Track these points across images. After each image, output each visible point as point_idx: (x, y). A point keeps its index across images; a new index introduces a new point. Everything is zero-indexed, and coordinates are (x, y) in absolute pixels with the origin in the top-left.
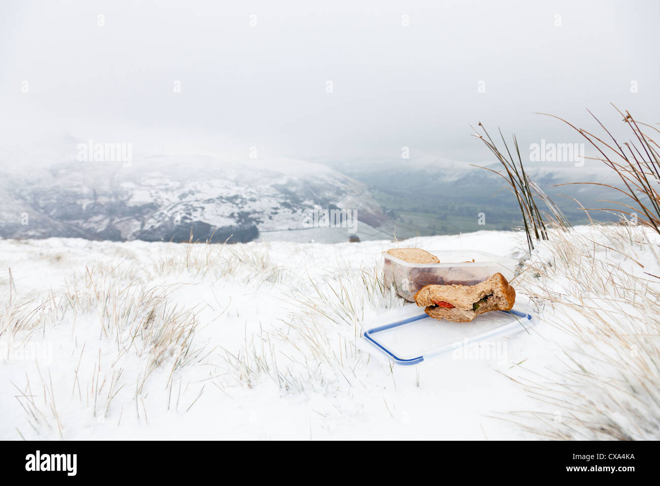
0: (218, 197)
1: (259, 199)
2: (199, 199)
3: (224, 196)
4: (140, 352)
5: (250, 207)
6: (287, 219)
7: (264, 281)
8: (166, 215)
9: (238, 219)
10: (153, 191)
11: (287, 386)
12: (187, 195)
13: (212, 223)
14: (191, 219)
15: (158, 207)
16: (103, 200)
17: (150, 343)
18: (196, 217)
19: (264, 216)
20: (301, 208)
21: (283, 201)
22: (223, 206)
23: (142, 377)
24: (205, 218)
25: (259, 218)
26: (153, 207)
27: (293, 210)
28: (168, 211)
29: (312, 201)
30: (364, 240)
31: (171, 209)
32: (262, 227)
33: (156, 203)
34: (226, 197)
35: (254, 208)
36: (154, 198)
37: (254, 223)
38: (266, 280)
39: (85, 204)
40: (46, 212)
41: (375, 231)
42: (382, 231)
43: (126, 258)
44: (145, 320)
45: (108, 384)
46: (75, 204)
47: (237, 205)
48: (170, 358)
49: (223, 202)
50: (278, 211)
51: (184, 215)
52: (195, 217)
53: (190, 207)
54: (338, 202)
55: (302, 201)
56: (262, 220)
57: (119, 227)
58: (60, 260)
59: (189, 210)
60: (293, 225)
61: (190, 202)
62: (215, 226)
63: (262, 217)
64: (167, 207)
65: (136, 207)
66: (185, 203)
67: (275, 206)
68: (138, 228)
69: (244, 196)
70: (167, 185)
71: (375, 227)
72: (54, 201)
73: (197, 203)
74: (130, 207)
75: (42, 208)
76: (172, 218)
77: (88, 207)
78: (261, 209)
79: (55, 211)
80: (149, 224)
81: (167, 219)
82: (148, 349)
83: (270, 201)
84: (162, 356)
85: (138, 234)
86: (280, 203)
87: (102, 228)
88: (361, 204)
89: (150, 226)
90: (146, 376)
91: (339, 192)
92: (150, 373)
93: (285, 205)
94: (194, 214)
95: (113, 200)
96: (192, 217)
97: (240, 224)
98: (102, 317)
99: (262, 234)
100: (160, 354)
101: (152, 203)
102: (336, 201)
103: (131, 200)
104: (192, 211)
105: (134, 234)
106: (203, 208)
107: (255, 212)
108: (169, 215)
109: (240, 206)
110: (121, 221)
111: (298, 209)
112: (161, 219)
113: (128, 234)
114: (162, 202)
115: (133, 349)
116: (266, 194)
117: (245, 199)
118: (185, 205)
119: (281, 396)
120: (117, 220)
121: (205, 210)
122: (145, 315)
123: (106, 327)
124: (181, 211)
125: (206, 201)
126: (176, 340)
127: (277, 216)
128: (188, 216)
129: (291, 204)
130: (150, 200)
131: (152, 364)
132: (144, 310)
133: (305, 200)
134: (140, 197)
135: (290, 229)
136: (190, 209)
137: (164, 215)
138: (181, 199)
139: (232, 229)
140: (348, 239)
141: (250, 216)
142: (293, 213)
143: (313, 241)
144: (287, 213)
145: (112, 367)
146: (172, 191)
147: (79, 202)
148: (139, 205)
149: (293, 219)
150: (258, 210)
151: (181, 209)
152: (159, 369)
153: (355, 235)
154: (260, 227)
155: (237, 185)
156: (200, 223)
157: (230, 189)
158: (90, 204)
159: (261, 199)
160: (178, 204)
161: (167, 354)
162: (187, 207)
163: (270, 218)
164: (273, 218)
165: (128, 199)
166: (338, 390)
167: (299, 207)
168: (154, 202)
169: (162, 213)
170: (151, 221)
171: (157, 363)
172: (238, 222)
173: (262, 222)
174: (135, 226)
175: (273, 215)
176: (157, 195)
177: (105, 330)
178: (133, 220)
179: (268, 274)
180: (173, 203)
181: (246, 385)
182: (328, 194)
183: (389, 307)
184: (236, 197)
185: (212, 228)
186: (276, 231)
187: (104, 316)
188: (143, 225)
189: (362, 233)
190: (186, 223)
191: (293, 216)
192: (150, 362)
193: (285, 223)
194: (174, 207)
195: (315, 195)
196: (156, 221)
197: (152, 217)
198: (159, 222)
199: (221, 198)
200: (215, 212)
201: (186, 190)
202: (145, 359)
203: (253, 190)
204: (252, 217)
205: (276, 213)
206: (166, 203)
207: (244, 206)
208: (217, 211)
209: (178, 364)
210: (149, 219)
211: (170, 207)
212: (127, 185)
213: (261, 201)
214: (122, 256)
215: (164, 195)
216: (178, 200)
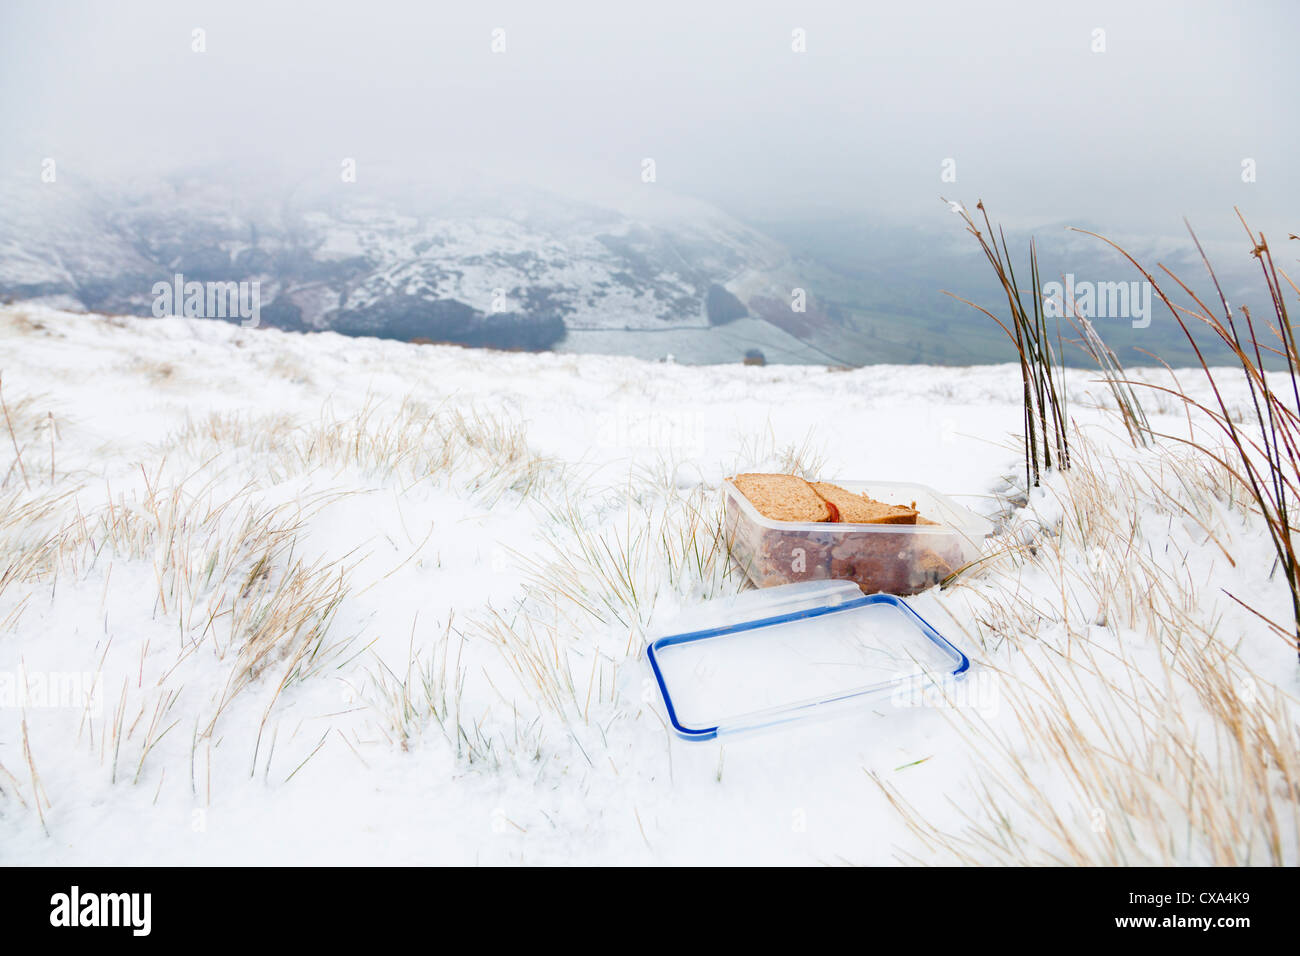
0: (489, 253)
1: (571, 264)
2: (452, 255)
3: (501, 252)
4: (222, 649)
5: (551, 278)
6: (624, 307)
7: (506, 489)
8: (388, 284)
9: (527, 300)
10: (364, 234)
11: (473, 753)
12: (431, 245)
13: (476, 306)
14: (436, 295)
15: (372, 265)
16: (268, 245)
17: (243, 632)
18: (446, 291)
19: (578, 298)
20: (652, 287)
21: (617, 271)
22: (500, 272)
23: (219, 700)
24: (462, 295)
25: (569, 302)
26: (363, 266)
27: (637, 290)
28: (392, 276)
29: (676, 274)
30: (774, 363)
31: (398, 272)
32: (574, 319)
33: (369, 258)
34: (505, 254)
35: (560, 281)
36: (367, 248)
37: (558, 311)
38: (512, 488)
39: (236, 249)
40: (163, 263)
41: (798, 344)
42: (810, 346)
43: (292, 381)
44: (245, 580)
45: (148, 719)
46: (216, 248)
47: (527, 272)
48: (280, 662)
49: (499, 265)
50: (607, 290)
51: (422, 285)
52: (444, 291)
53: (434, 271)
54: (728, 280)
55: (656, 274)
56: (573, 305)
57: (298, 300)
58: (171, 376)
59: (432, 276)
60: (634, 320)
61: (434, 259)
62: (482, 312)
63: (575, 300)
64: (389, 268)
65: (331, 263)
66: (424, 262)
67: (600, 280)
68: (335, 306)
69: (542, 255)
70: (392, 222)
71: (797, 337)
72: (177, 241)
73: (449, 262)
74: (319, 263)
75: (156, 254)
76: (398, 290)
77: (240, 257)
78: (573, 282)
79: (179, 260)
80: (355, 298)
81: (389, 291)
82: (237, 646)
83: (591, 268)
84: (262, 659)
85: (335, 317)
86: (612, 274)
87: (267, 299)
88: (774, 288)
89: (356, 303)
90: (225, 701)
91: (733, 261)
92: (234, 695)
93: (621, 278)
94: (443, 285)
95: (288, 246)
96: (437, 291)
97: (531, 310)
98: (161, 572)
99: (573, 334)
100: (258, 657)
101: (362, 258)
102: (724, 277)
103: (323, 249)
104: (437, 277)
105: (327, 317)
106: (460, 275)
107: (561, 289)
108: (395, 282)
109: (532, 274)
110: (302, 290)
111: (646, 288)
112: (377, 289)
113: (315, 314)
114: (382, 257)
115: (208, 644)
116: (585, 254)
117: (543, 261)
118: (424, 266)
119: (454, 777)
120: (295, 287)
121: (464, 278)
122: (247, 569)
123: (167, 593)
124: (418, 278)
125: (467, 259)
126: (295, 627)
127: (603, 300)
128: (430, 288)
129: (634, 277)
130: (358, 251)
131: (242, 675)
132: (246, 558)
133: (661, 271)
134: (340, 244)
135: (628, 329)
136: (434, 275)
137: (384, 284)
138: (418, 253)
139: (516, 319)
140: (743, 358)
141: (552, 296)
142: (635, 296)
143: (670, 357)
144: (625, 295)
145: (160, 684)
146: (402, 236)
147: (223, 247)
148: (336, 259)
149: (636, 308)
150: (567, 285)
151: (417, 273)
152: (255, 686)
153: (757, 351)
154: (569, 320)
155: (529, 232)
156: (452, 303)
157: (514, 238)
158: (245, 252)
159: (575, 264)
160: (412, 263)
161: (273, 655)
162: (428, 270)
163: (591, 303)
164: (596, 303)
165: (316, 247)
166: (565, 773)
167: (649, 285)
168: (367, 255)
169: (381, 279)
170: (359, 292)
171: (253, 673)
172: (526, 307)
173: (575, 310)
174: (330, 301)
175: (595, 298)
176: (373, 241)
177: (163, 600)
178: (327, 289)
179: (517, 476)
180: (403, 260)
181: (397, 743)
182: (709, 263)
183: (708, 597)
184: (525, 256)
185: (477, 315)
186: (602, 330)
187: (165, 570)
188: (343, 300)
189: (772, 346)
190: (427, 302)
191: (636, 301)
192: (238, 672)
193: (618, 316)
194: (403, 268)
195: (683, 261)
196: (368, 294)
197: (362, 285)
198: (374, 295)
199: (495, 255)
200: (483, 284)
201: (429, 235)
202: (229, 665)
203: (559, 245)
204: (554, 300)
205: (602, 295)
206: (389, 260)
207: (540, 276)
208: (487, 282)
209: (293, 677)
210: (354, 288)
211: (396, 268)
212: (315, 219)
213: (573, 268)
214: (284, 376)
215: (385, 244)
216: (411, 255)
